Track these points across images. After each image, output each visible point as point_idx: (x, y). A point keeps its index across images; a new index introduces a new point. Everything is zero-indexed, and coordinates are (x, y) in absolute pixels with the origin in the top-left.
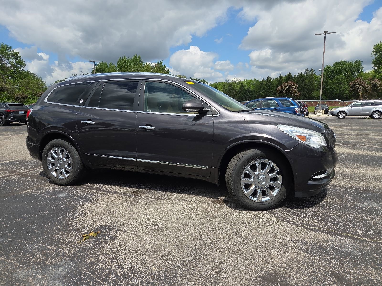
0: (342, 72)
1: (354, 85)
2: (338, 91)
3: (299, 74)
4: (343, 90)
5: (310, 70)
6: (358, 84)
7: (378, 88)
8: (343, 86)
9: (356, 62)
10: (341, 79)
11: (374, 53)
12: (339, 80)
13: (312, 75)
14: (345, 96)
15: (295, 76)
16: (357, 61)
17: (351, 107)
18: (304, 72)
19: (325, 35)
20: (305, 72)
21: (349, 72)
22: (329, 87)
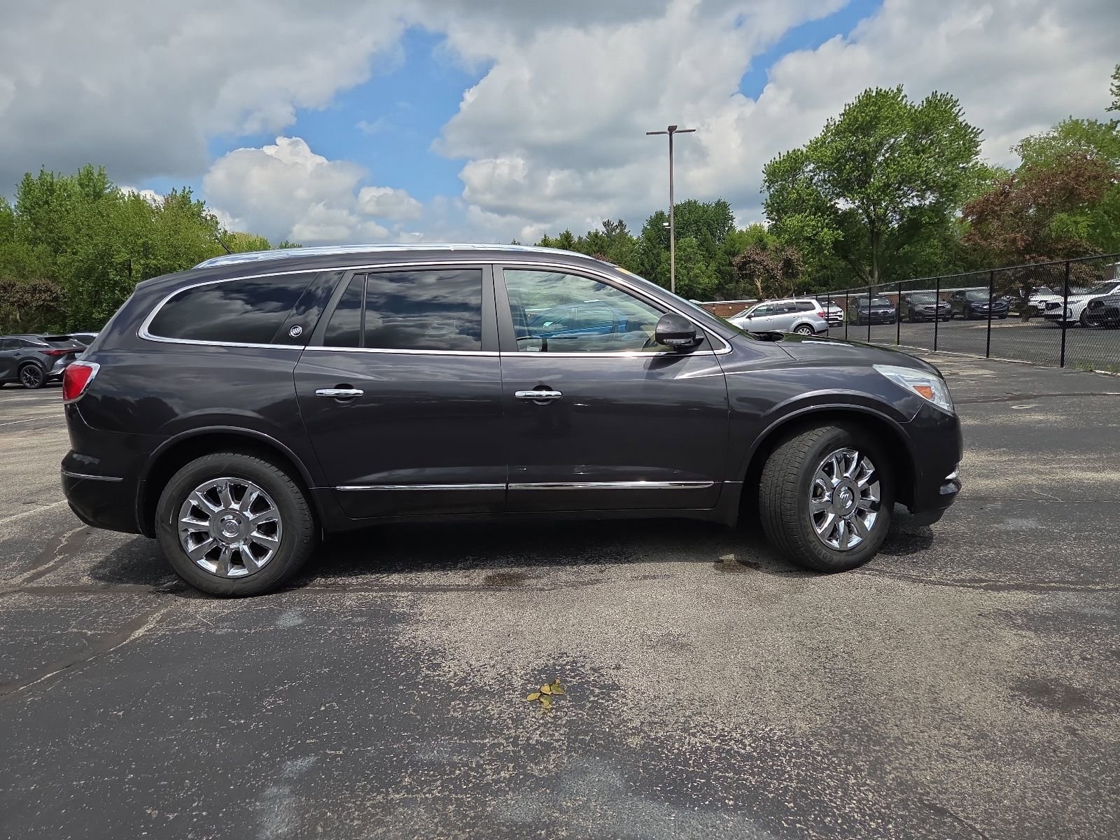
0: (689, 231)
1: (745, 263)
2: (685, 278)
3: (589, 233)
4: (696, 276)
5: (615, 225)
6: (754, 261)
7: (797, 269)
8: (695, 264)
9: (718, 204)
10: (689, 247)
11: (767, 184)
12: (685, 250)
13: (623, 235)
14: (702, 289)
15: (580, 238)
16: (719, 201)
17: (749, 317)
18: (602, 230)
19: (671, 135)
20: (604, 230)
21: (704, 230)
22: (664, 268)
